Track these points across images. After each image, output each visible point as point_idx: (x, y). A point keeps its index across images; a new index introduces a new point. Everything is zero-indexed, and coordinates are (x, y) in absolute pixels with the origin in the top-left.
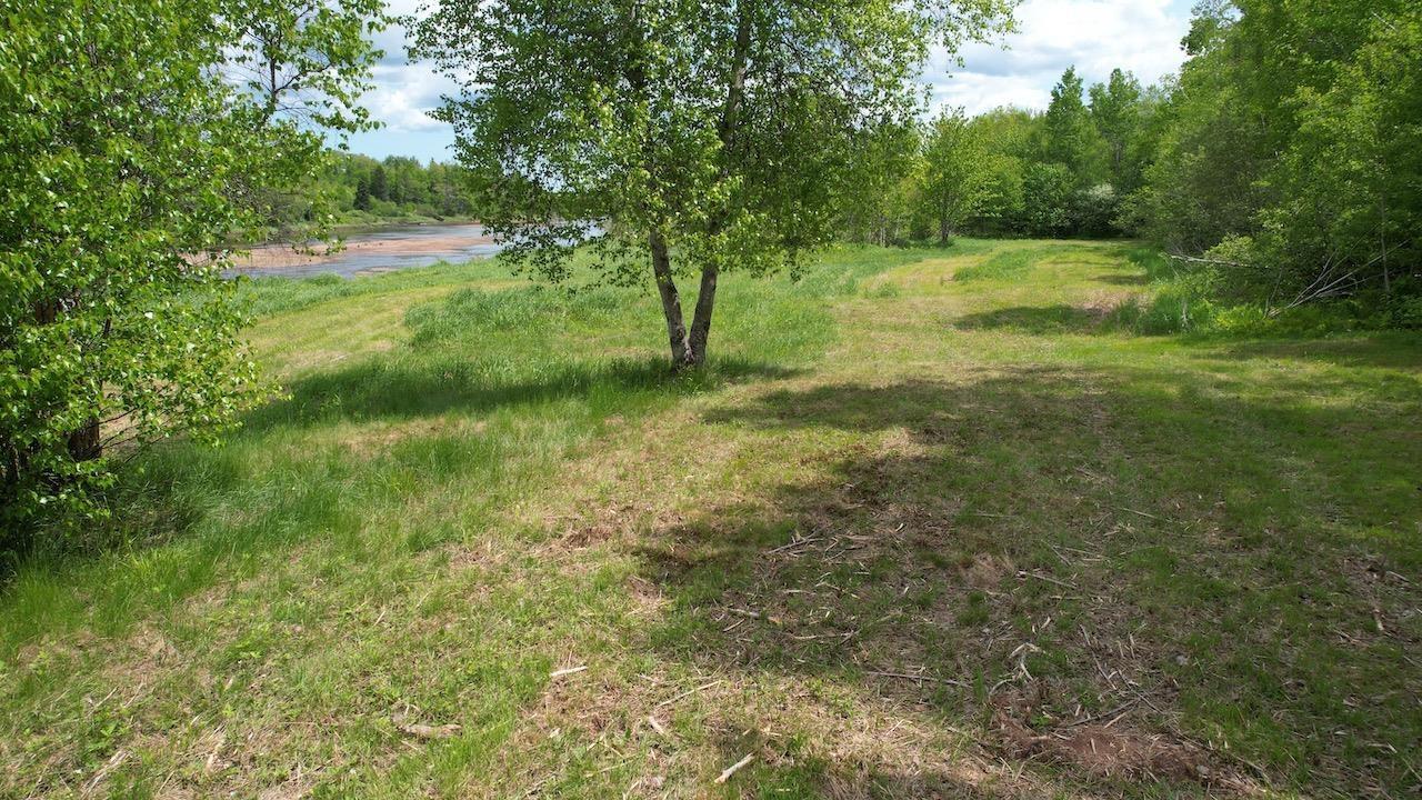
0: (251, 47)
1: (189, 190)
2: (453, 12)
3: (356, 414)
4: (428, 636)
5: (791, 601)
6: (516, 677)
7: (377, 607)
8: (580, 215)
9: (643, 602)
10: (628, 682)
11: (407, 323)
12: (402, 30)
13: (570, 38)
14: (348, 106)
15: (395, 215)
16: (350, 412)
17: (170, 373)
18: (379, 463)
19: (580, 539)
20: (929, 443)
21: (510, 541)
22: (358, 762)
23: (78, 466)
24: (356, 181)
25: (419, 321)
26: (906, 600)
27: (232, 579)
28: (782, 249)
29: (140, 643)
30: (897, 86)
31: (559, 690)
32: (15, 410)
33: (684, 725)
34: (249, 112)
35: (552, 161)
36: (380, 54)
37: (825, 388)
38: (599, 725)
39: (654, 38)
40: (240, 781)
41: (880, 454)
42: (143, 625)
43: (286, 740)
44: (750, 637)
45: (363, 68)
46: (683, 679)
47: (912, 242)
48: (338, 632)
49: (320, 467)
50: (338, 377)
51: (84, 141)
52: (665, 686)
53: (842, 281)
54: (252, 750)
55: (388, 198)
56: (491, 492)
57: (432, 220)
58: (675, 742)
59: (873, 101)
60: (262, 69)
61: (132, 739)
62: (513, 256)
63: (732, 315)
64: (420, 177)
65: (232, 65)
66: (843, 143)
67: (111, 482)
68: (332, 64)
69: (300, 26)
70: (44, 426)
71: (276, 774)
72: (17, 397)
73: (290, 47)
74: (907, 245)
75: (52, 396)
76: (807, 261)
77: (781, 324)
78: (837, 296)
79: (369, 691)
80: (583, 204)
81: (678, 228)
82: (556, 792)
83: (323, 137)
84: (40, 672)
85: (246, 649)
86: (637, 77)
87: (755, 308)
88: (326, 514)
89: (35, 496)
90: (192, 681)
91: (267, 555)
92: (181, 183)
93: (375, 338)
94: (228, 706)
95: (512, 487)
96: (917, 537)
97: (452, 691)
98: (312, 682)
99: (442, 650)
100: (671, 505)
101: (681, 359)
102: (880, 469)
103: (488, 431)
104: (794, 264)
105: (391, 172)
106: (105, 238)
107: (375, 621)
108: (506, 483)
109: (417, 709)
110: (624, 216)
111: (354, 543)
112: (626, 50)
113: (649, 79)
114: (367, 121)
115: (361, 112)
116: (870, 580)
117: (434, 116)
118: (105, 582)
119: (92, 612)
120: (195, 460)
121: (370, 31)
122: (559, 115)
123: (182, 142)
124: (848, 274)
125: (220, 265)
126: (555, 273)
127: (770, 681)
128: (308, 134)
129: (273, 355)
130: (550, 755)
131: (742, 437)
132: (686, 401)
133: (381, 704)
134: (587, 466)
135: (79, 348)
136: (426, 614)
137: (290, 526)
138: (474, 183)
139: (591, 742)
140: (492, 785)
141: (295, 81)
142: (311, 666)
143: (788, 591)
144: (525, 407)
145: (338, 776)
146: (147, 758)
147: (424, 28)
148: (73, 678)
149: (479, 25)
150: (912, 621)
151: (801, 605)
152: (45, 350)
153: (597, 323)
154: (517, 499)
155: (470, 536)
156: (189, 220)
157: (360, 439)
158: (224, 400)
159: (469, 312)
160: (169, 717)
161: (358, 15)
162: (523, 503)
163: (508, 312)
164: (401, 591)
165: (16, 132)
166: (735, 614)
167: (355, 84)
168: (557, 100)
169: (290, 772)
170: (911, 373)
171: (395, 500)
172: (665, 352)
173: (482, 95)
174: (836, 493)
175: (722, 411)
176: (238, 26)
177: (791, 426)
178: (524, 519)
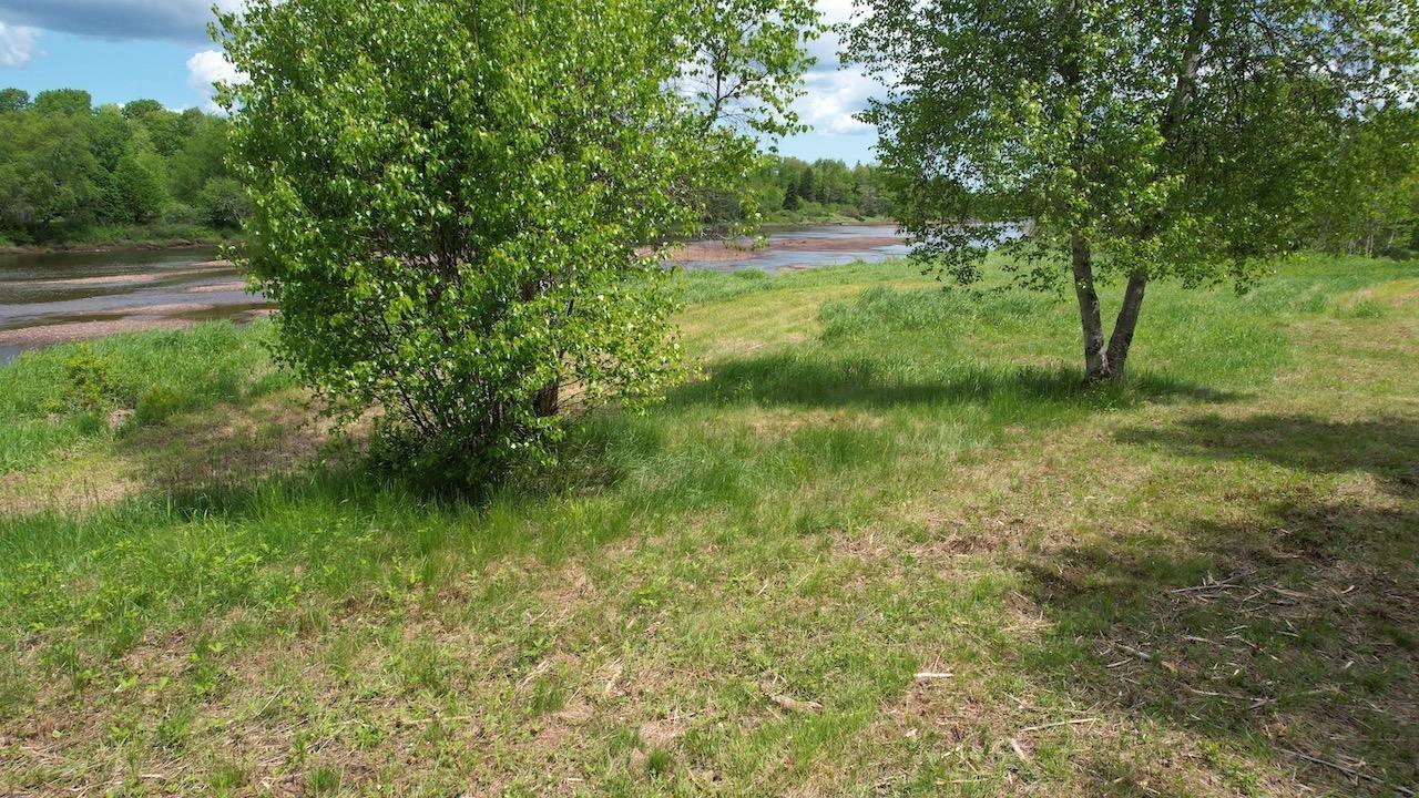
0: (703, 61)
1: (641, 190)
2: (886, 17)
3: (764, 399)
4: (803, 614)
5: (1192, 648)
6: (881, 670)
7: (762, 580)
8: (998, 216)
9: (1021, 620)
10: (995, 698)
11: (820, 319)
12: (837, 37)
13: (1002, 35)
14: (780, 111)
15: (819, 215)
16: (759, 397)
17: (612, 349)
18: (780, 447)
19: (963, 546)
20: (1404, 494)
21: (892, 537)
22: (726, 718)
23: (539, 420)
24: (787, 183)
25: (830, 316)
26: (1347, 676)
27: (643, 533)
28: (1226, 257)
29: (568, 575)
30: (1409, 60)
31: (921, 692)
32: (500, 370)
33: (1049, 756)
34: (696, 120)
35: (973, 161)
36: (812, 61)
37: (1267, 417)
38: (957, 736)
39: (1094, 29)
40: (629, 710)
41: (1331, 501)
42: (572, 561)
43: (670, 683)
44: (1137, 679)
45: (796, 75)
46: (1053, 708)
47: (1412, 253)
48: (724, 596)
49: (728, 444)
50: (753, 364)
51: (570, 151)
52: (1033, 711)
53: (1305, 297)
54: (641, 686)
55: (814, 198)
56: (880, 487)
57: (853, 220)
58: (1036, 771)
59: (1371, 81)
60: (710, 80)
61: (554, 653)
62: (922, 256)
63: (1162, 329)
64: (846, 178)
65: (687, 78)
66: (1321, 134)
67: (560, 437)
68: (770, 72)
69: (745, 39)
70: (519, 386)
71: (657, 710)
72: (503, 359)
73: (735, 59)
74: (1405, 257)
75: (524, 361)
76: (1258, 272)
77: (1220, 342)
78: (1296, 314)
79: (744, 655)
80: (1000, 205)
81: (1103, 231)
82: (905, 791)
83: (757, 141)
84: (499, 584)
85: (647, 596)
86: (1072, 72)
87: (1190, 322)
88: (727, 488)
89: (508, 441)
90: (602, 615)
91: (673, 517)
92: (635, 184)
93: (790, 331)
94: (627, 643)
95: (901, 485)
96: (1374, 606)
97: (819, 671)
98: (697, 637)
99: (814, 630)
100: (1065, 525)
101: (1096, 372)
102: (1330, 518)
103: (883, 427)
104: (1240, 274)
105: (819, 173)
106: (575, 231)
107: (758, 591)
108: (895, 479)
109: (784, 680)
110: (1045, 218)
111: (747, 517)
112: (1060, 45)
113: (1085, 73)
114: (796, 125)
115: (791, 116)
116: (1301, 644)
117: (859, 118)
118: (549, 520)
119: (538, 543)
120: (626, 426)
121: (805, 40)
122: (984, 114)
123: (639, 148)
124: (1315, 288)
125: (661, 256)
126: (965, 276)
127: (1153, 731)
128: (744, 138)
129: (699, 339)
130: (903, 753)
131: (1156, 462)
132: (1096, 417)
133: (753, 668)
134: (980, 473)
135: (548, 322)
136: (804, 593)
137: (695, 494)
138: (893, 183)
139: (946, 750)
140: (844, 769)
141: (736, 90)
142: (698, 621)
143: (1190, 637)
144: (923, 407)
145: (707, 725)
146: (563, 672)
147: (857, 33)
148: (520, 593)
149: (911, 28)
150: (1352, 703)
151: (1203, 655)
152: (525, 322)
153: (1008, 328)
154: (904, 497)
155: (855, 526)
156: (638, 216)
157: (765, 422)
158: (652, 375)
159: (879, 311)
160: (582, 642)
161: (795, 26)
162: (909, 502)
163: (917, 313)
164: (784, 568)
165: (521, 144)
166: (1123, 651)
167: (788, 91)
168: (983, 98)
169: (669, 712)
170: (1390, 410)
171: (790, 483)
172: (1079, 363)
173: (908, 96)
174: (1266, 537)
175: (1137, 431)
176: (693, 44)
177: (1218, 456)
178: (908, 517)
